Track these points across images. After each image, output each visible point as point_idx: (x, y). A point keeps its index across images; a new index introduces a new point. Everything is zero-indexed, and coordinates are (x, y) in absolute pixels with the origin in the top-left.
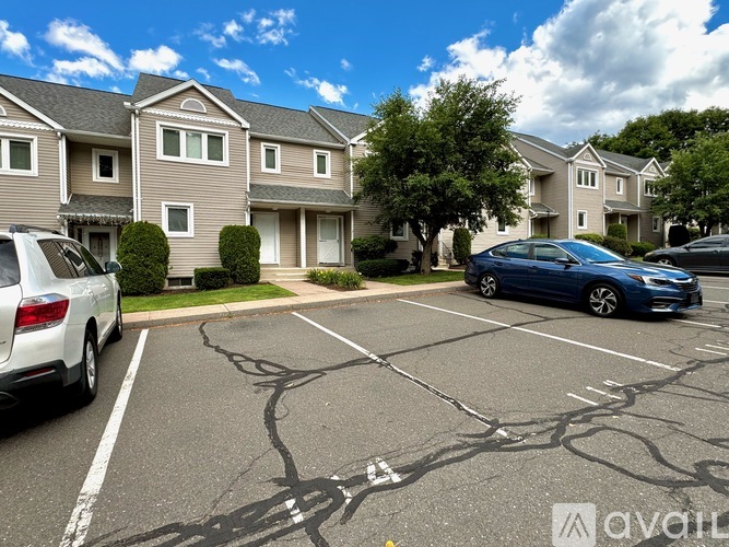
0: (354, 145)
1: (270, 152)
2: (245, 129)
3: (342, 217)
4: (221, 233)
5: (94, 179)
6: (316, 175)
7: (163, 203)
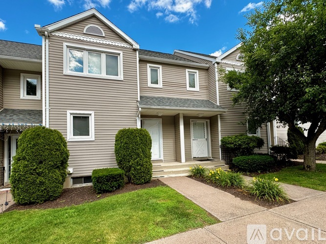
0: (218, 63)
1: (154, 71)
2: (135, 50)
3: (208, 121)
4: (117, 136)
5: (22, 97)
6: (188, 88)
7: (69, 112)
